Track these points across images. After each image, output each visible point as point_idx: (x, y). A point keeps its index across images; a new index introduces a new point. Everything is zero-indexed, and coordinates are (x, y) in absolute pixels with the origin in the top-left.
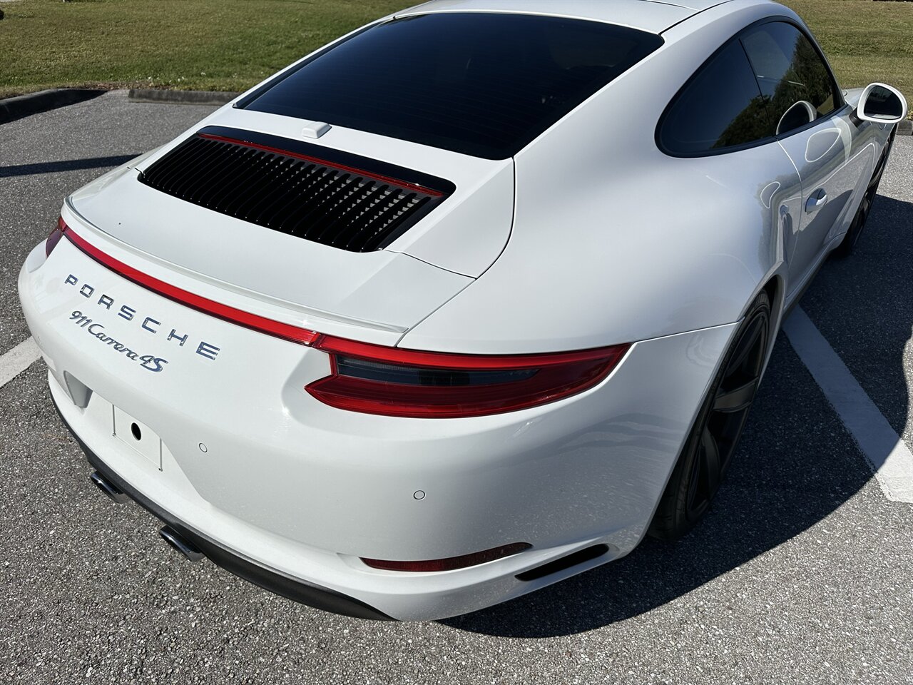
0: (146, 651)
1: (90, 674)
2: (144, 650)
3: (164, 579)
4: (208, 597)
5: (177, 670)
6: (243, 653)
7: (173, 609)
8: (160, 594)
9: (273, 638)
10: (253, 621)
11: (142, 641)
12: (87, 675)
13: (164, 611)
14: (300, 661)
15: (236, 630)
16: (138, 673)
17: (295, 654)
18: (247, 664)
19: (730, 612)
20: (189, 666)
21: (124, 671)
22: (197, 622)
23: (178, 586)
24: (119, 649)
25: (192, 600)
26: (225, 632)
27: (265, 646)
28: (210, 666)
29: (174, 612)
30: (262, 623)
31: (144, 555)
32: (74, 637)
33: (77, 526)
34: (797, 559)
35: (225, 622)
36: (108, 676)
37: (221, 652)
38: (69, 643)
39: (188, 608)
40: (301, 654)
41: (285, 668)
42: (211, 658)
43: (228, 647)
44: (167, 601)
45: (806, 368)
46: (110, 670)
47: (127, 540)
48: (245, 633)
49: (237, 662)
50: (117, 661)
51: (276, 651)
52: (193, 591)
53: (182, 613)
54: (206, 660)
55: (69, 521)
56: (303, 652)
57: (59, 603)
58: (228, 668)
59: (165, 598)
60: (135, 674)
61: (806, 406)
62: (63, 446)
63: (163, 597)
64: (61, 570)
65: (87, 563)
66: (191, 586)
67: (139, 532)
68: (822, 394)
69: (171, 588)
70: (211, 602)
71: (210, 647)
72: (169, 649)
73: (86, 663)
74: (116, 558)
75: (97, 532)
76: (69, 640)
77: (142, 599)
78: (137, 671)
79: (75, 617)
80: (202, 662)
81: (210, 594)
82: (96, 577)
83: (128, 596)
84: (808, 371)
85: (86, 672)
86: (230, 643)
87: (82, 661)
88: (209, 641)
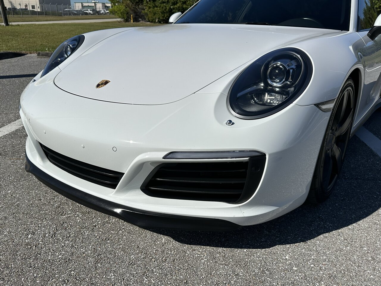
0: (57, 229)
1: (30, 237)
2: (56, 229)
3: (64, 206)
4: (85, 212)
5: (72, 235)
6: (103, 230)
7: (68, 216)
8: (62, 211)
9: (117, 225)
10: (107, 220)
11: (55, 226)
12: (29, 237)
13: (64, 217)
14: (131, 232)
15: (99, 223)
16: (53, 236)
17: (128, 230)
18: (105, 233)
19: (335, 218)
20: (78, 234)
21: (46, 236)
22: (80, 220)
23: (71, 208)
24: (44, 229)
25: (78, 213)
26: (94, 223)
27: (114, 227)
28: (88, 234)
29: (70, 217)
30: (111, 220)
31: (54, 199)
32: (22, 225)
33: (21, 190)
34: (365, 202)
35: (94, 220)
36: (39, 237)
37: (92, 230)
38: (20, 227)
39: (76, 216)
40: (131, 230)
41: (124, 234)
42: (88, 231)
43: (96, 228)
44: (66, 213)
45: (363, 142)
46: (40, 235)
47: (45, 194)
48: (104, 224)
49: (101, 233)
50: (43, 232)
51: (119, 229)
52: (78, 210)
53: (73, 217)
54: (85, 232)
55: (17, 188)
56: (132, 229)
57: (14, 214)
58: (96, 235)
59: (65, 213)
60: (52, 237)
61: (364, 153)
62: (13, 164)
63: (63, 212)
64: (15, 203)
65: (27, 201)
66: (77, 209)
67: (51, 191)
68: (371, 150)
69: (67, 209)
70: (87, 214)
71: (87, 228)
72: (68, 229)
73: (28, 233)
74: (40, 200)
75: (31, 191)
76: (20, 226)
77: (54, 213)
78: (52, 236)
79: (22, 218)
80: (83, 233)
81: (86, 211)
82: (31, 206)
83: (47, 212)
84: (364, 143)
85: (28, 236)
86: (97, 226)
87: (26, 232)
88: (87, 226)
